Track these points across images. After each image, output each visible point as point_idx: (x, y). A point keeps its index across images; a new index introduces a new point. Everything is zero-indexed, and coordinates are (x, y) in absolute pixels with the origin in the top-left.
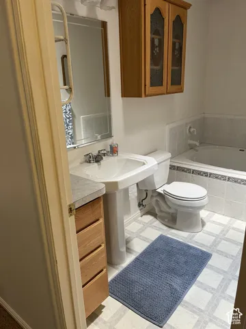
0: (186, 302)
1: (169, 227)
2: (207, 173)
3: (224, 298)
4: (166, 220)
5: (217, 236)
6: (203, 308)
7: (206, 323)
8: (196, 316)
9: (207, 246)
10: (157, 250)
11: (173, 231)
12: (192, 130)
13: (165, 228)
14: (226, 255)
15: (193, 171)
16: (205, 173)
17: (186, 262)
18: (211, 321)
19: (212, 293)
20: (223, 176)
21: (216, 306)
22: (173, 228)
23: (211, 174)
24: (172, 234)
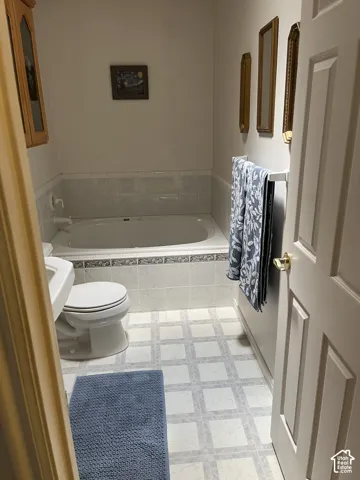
0: (175, 454)
1: (81, 360)
2: (108, 260)
3: (209, 418)
4: (72, 352)
5: (151, 343)
6: (197, 448)
7: (214, 465)
8: (197, 464)
9: (148, 363)
10: (87, 405)
11: (92, 363)
12: (57, 201)
13: (77, 364)
14: (178, 363)
15: (86, 262)
16: (104, 261)
17: (139, 400)
18: (217, 457)
19: (194, 421)
20: (131, 260)
21: (209, 434)
22: (88, 360)
23: (113, 261)
24: (92, 368)
